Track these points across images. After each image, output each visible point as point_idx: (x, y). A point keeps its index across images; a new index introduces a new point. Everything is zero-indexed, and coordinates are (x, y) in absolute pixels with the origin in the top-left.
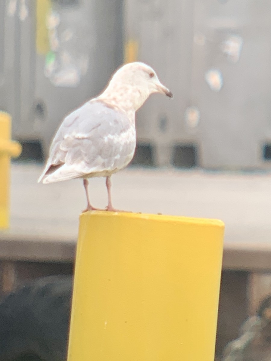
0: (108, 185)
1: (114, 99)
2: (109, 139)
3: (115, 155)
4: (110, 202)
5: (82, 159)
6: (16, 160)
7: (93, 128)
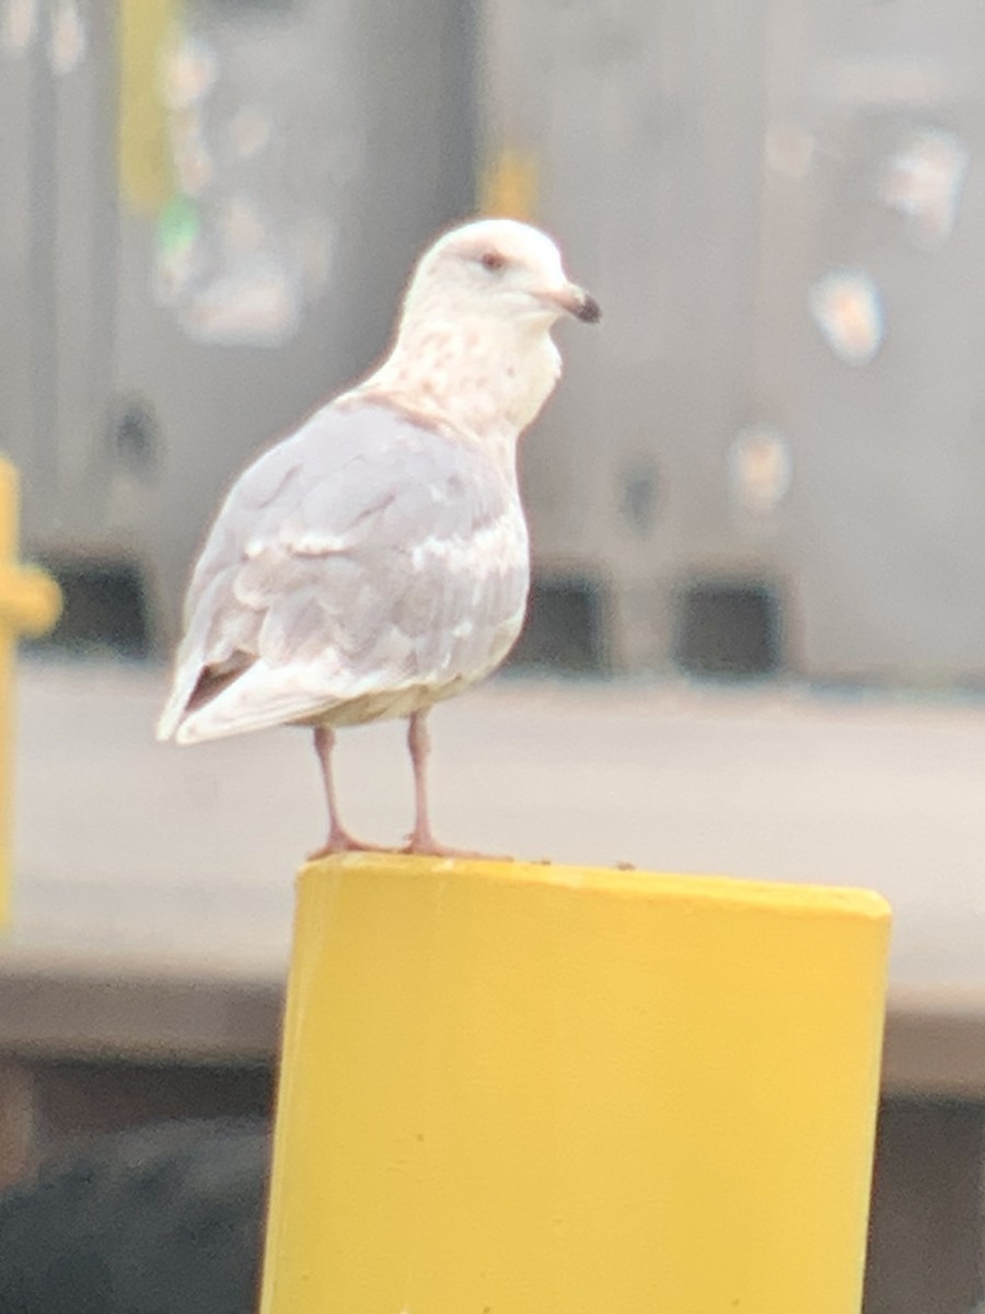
0: (416, 748)
1: (427, 388)
2: (430, 556)
3: (454, 623)
4: (421, 819)
5: (327, 640)
6: (37, 646)
7: (367, 513)
